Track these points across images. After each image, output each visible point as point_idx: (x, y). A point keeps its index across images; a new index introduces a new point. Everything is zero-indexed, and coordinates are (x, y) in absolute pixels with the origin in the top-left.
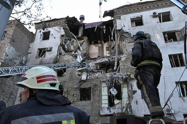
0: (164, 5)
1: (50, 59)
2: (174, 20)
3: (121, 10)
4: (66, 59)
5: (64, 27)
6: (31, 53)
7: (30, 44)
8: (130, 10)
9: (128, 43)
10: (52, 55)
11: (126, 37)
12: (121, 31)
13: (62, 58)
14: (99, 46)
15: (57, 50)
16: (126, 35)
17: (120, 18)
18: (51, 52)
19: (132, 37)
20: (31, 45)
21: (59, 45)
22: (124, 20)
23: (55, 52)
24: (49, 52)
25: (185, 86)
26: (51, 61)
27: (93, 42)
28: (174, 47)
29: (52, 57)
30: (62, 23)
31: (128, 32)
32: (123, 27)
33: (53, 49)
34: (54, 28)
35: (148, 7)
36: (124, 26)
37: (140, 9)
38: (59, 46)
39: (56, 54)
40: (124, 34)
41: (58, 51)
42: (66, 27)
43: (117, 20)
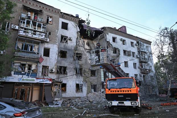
2: (127, 45)
8: (112, 32)
10: (72, 44)
12: (109, 42)
16: (111, 46)
17: (108, 34)
19: (113, 48)
22: (110, 36)
23: (74, 42)
24: (70, 41)
26: (73, 48)
28: (126, 58)
29: (73, 46)
30: (77, 21)
32: (110, 40)
33: (73, 40)
34: (71, 22)
35: (119, 34)
37: (116, 33)
38: (76, 39)
39: (75, 44)
43: (107, 35)
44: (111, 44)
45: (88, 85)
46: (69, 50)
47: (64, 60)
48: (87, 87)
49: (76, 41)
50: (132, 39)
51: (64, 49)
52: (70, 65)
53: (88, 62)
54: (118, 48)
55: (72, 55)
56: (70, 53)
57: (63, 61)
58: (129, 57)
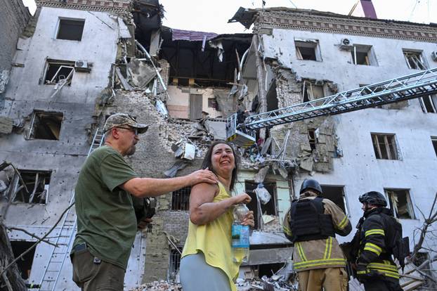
0: (363, 29)
1: (87, 94)
2: (379, 64)
3: (274, 15)
4: (133, 101)
5: (126, 19)
6: (21, 66)
7: (20, 40)
8: (294, 21)
9: (290, 92)
10: (92, 83)
11: (285, 79)
12: (274, 63)
13: (123, 96)
14: (191, 92)
15: (108, 75)
16: (285, 75)
17: (270, 34)
18: (89, 75)
19: (298, 82)
20: (23, 44)
21: (114, 62)
22: (280, 40)
23: (102, 78)
24: (84, 76)
25: (396, 198)
26: (91, 100)
27: (176, 81)
28: (382, 120)
29: (94, 91)
30: (120, 5)
31: (290, 69)
32: (279, 55)
33: (94, 69)
35: (331, 26)
36: (281, 54)
37: (315, 24)
38: (113, 65)
39: (104, 83)
40: (280, 71)
41: (110, 78)
42: (129, 19)
43: (265, 36)
44: (290, 66)
45: (148, 249)
46: (74, 107)
47: (43, 145)
48: (143, 259)
49: (111, 72)
50: (407, 38)
51: (51, 104)
52: (67, 162)
53: (163, 149)
54: (325, 82)
55: (84, 123)
56: (77, 118)
57: (40, 151)
58: (400, 113)
